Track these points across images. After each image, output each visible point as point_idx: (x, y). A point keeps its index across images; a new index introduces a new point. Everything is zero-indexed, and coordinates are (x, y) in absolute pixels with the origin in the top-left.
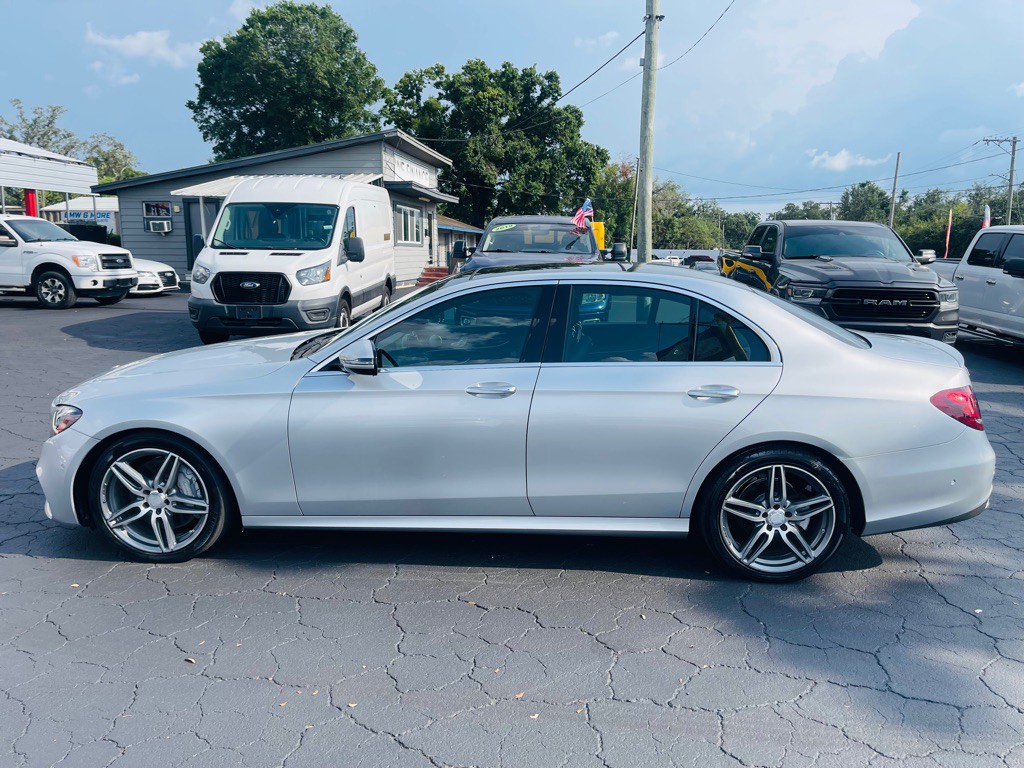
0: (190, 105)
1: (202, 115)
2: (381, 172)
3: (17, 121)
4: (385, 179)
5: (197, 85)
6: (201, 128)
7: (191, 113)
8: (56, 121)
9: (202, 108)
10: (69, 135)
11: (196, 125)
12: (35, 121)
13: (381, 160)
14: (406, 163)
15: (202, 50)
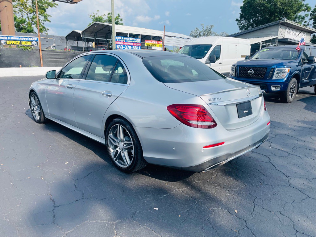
0: (237, 20)
1: (240, 23)
2: (277, 36)
3: (201, 30)
4: (278, 38)
5: (240, 13)
6: (239, 27)
7: (237, 22)
8: (212, 29)
9: (240, 20)
10: (214, 33)
11: (238, 26)
12: (206, 30)
13: (278, 31)
14: (292, 32)
15: (243, 2)
